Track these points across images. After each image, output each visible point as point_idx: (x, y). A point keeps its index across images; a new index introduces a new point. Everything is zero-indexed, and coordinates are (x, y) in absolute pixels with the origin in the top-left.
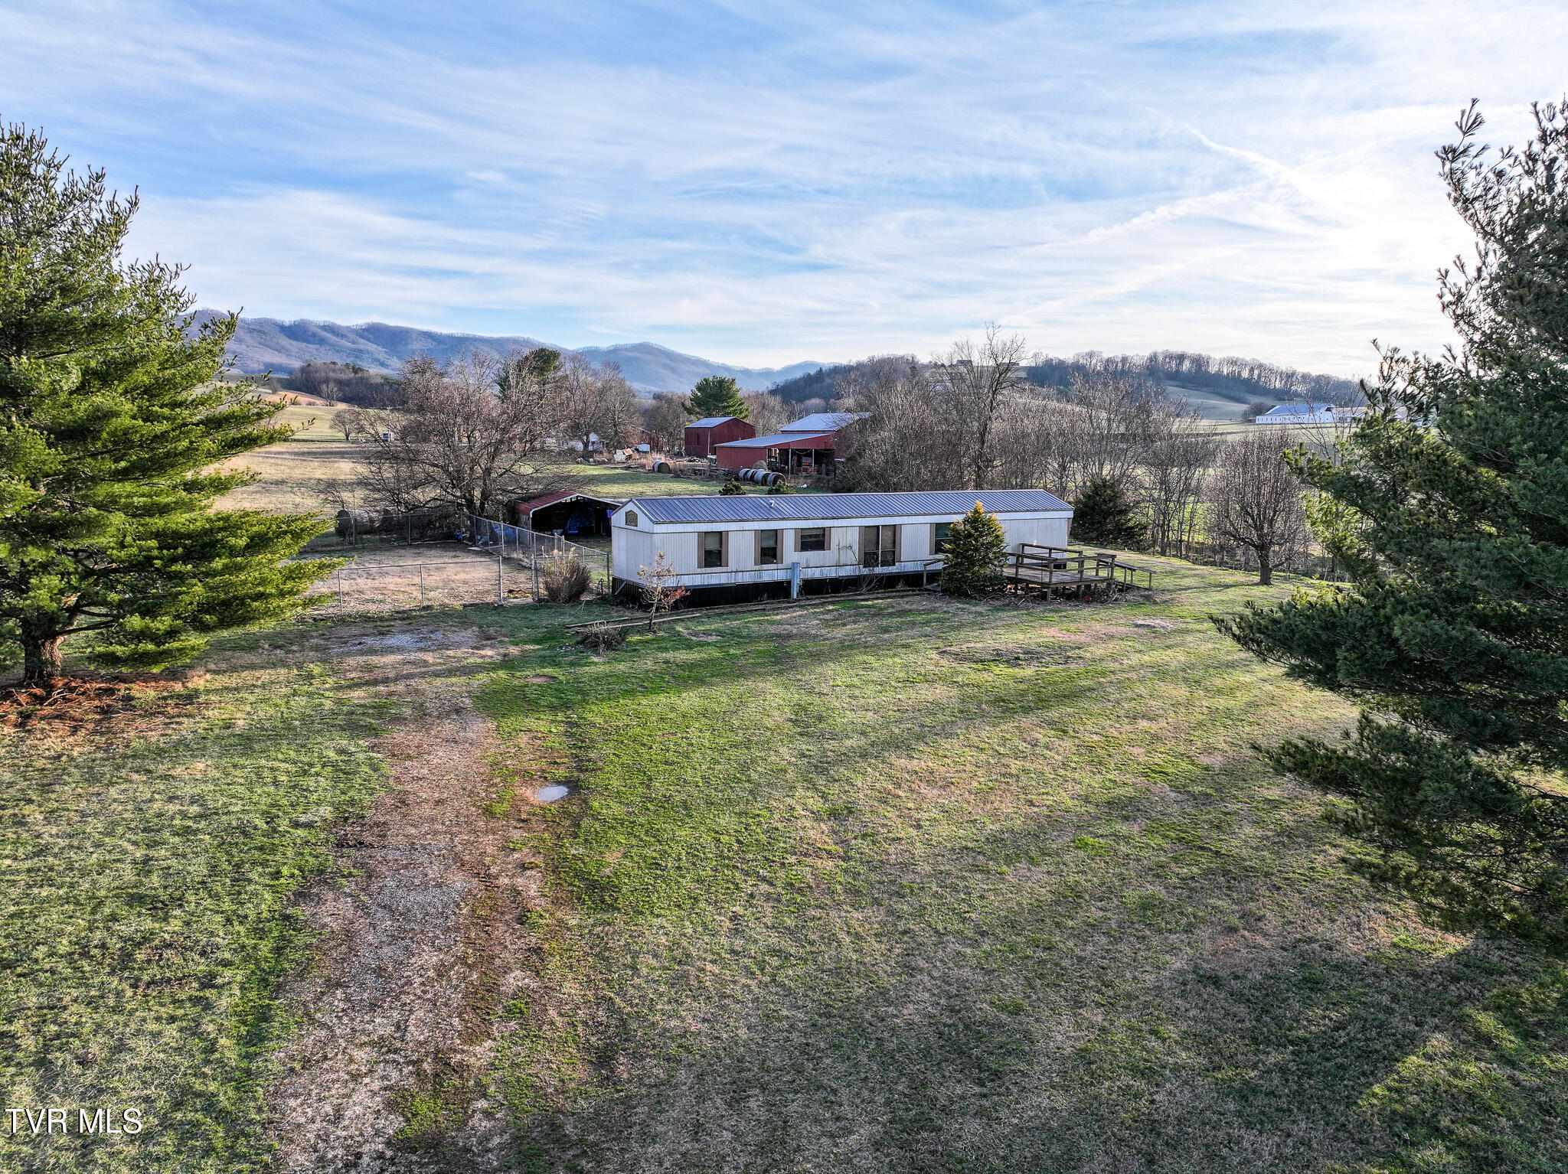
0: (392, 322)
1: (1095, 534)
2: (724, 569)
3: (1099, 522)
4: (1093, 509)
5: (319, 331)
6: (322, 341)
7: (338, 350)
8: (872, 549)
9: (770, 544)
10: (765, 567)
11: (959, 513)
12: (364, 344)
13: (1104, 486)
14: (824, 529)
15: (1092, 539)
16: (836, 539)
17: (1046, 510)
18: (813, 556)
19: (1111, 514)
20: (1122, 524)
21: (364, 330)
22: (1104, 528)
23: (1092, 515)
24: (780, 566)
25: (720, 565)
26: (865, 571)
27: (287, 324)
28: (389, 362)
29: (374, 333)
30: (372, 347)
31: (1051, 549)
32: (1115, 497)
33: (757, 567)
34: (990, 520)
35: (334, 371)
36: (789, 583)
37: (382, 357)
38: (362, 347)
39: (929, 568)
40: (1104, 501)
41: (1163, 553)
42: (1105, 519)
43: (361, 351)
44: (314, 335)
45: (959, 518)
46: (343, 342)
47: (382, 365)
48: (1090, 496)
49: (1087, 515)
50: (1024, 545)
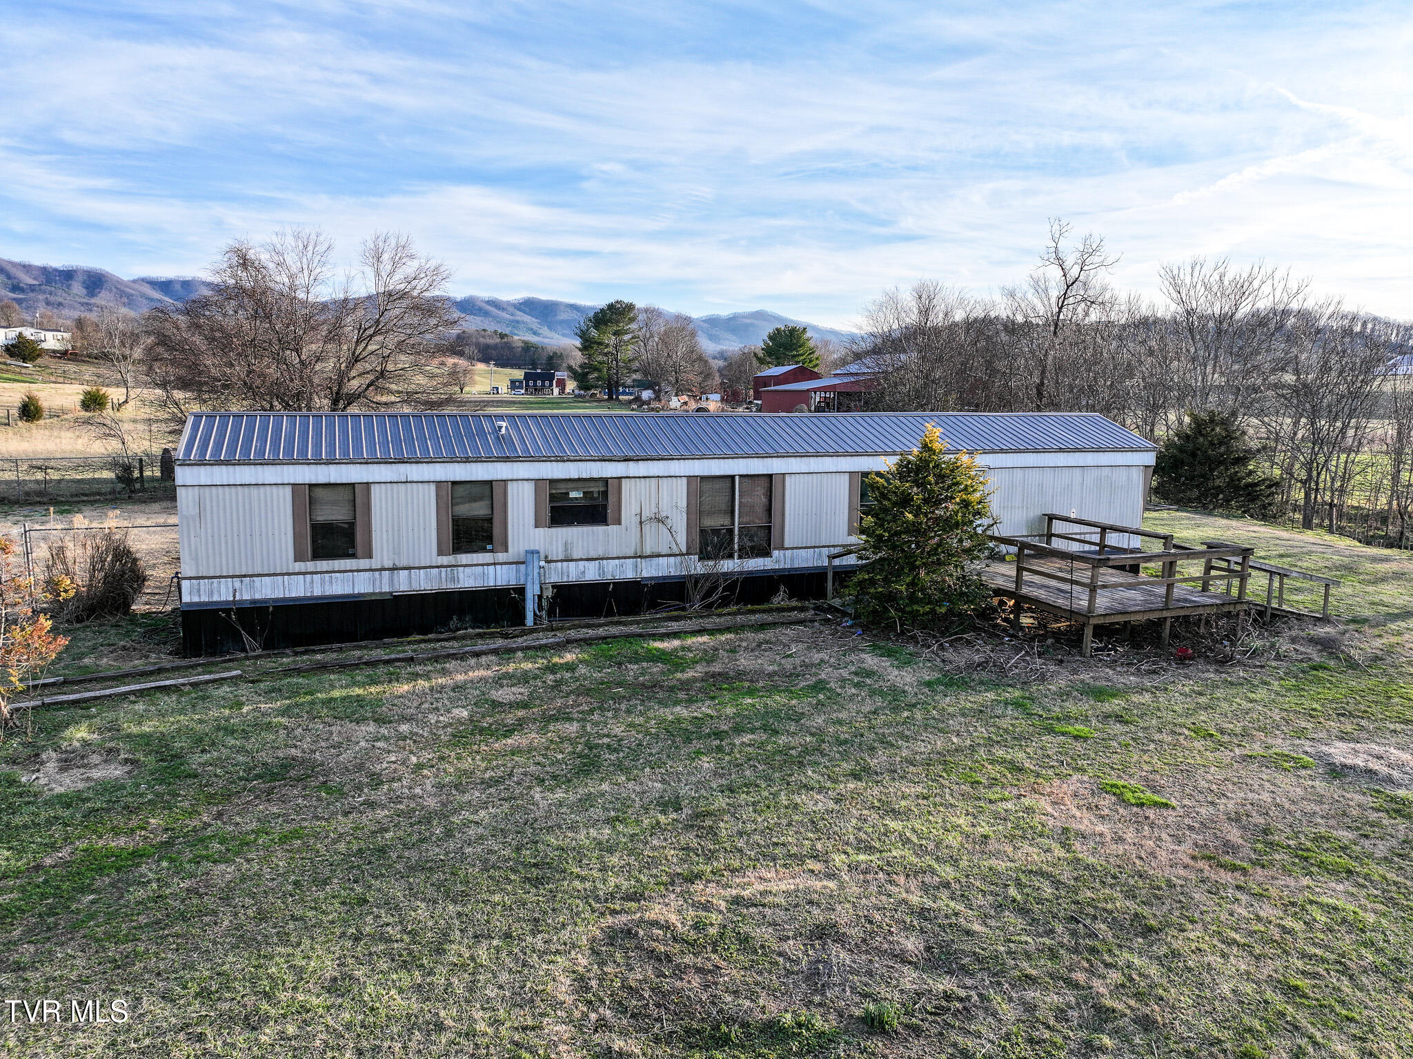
0: (544, 297)
1: (1196, 493)
2: (363, 563)
3: (1203, 476)
4: (1194, 455)
5: (483, 305)
6: (486, 314)
7: (498, 320)
8: (719, 521)
9: (478, 509)
10: (464, 558)
11: (886, 454)
12: (521, 316)
13: (1212, 421)
14: (605, 481)
15: (1190, 500)
16: (632, 501)
17: (1099, 450)
18: (580, 537)
19: (1221, 463)
20: (1239, 480)
21: (521, 304)
22: (1210, 484)
23: (1191, 465)
24: (501, 557)
25: (353, 556)
26: (697, 567)
27: (458, 300)
28: (540, 331)
29: (530, 306)
30: (527, 318)
31: (1104, 529)
32: (1229, 437)
33: (445, 560)
34: (954, 468)
35: (483, 337)
36: (521, 591)
37: (535, 326)
38: (519, 318)
39: (837, 562)
40: (1212, 443)
41: (1307, 524)
42: (1212, 470)
43: (518, 322)
44: (480, 309)
45: (886, 464)
46: (504, 315)
47: (535, 333)
48: (1188, 437)
49: (1183, 463)
50: (1051, 518)
